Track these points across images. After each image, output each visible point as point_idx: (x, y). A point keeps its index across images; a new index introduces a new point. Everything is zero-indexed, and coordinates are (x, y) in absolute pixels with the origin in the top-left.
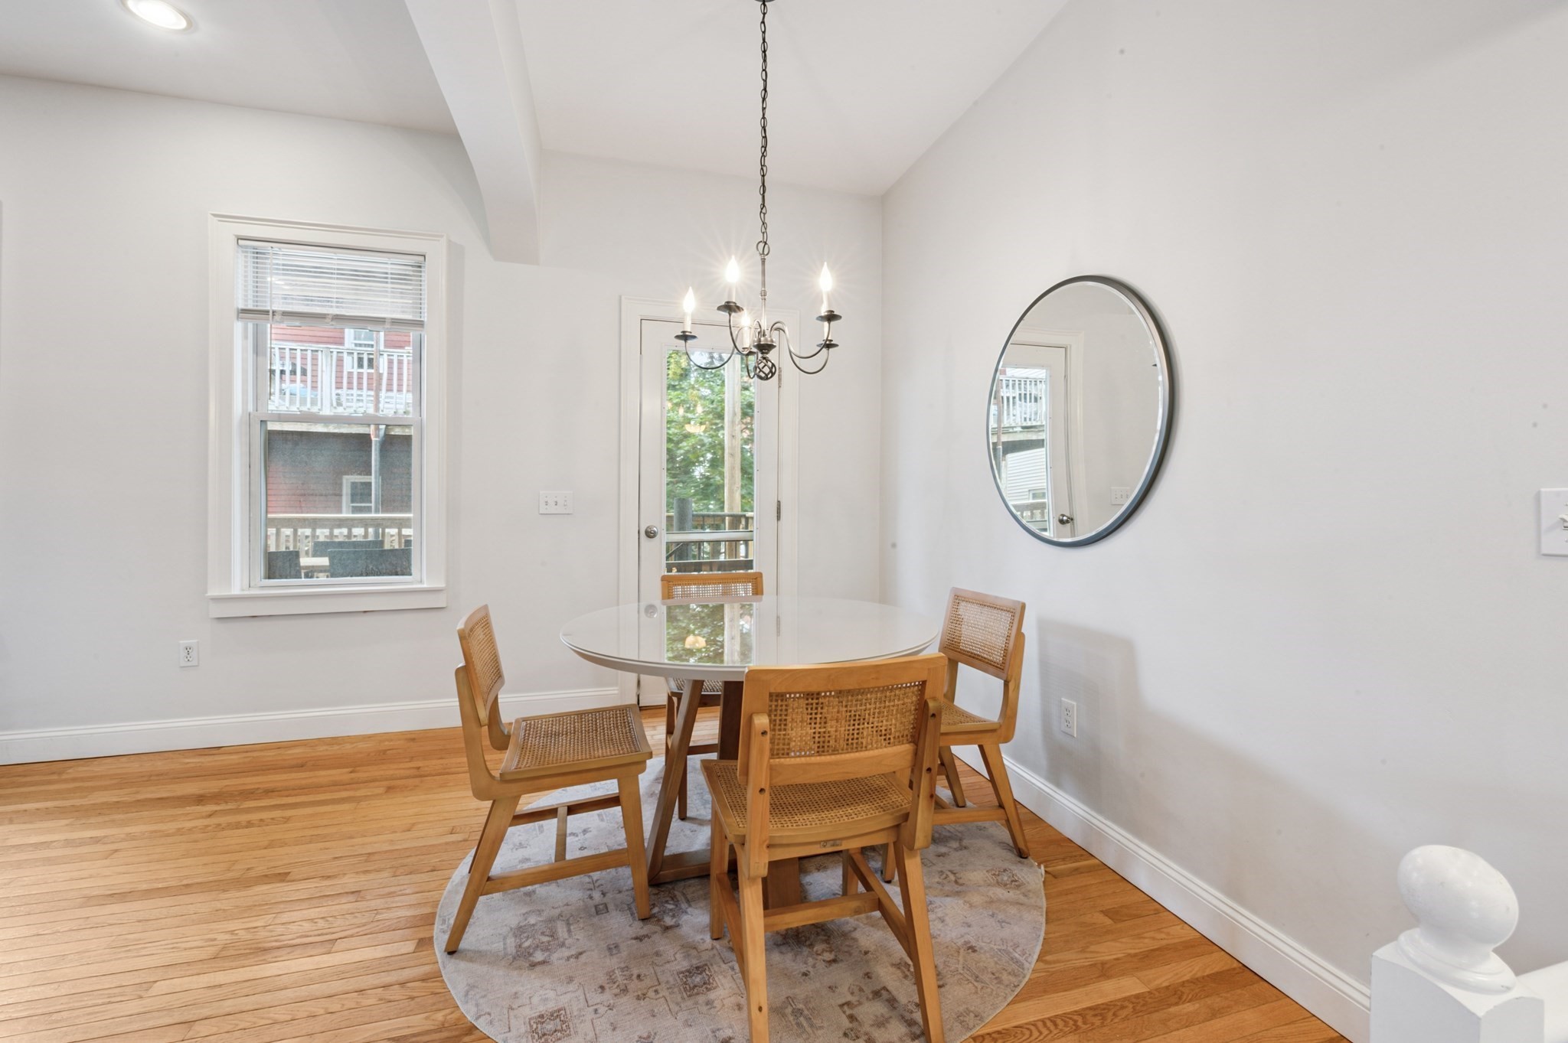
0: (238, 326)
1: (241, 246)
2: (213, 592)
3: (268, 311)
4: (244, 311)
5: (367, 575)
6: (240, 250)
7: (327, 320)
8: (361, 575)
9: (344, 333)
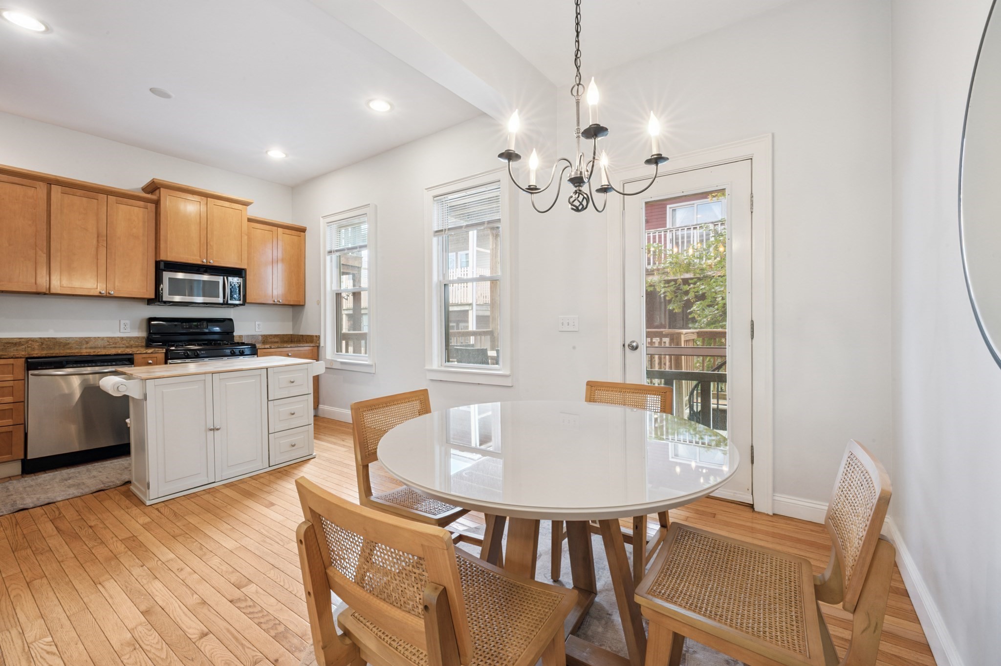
0: (435, 240)
1: (435, 201)
2: (427, 367)
3: (443, 230)
4: (437, 232)
5: (483, 363)
6: (435, 202)
7: (463, 229)
8: (480, 363)
9: (468, 234)
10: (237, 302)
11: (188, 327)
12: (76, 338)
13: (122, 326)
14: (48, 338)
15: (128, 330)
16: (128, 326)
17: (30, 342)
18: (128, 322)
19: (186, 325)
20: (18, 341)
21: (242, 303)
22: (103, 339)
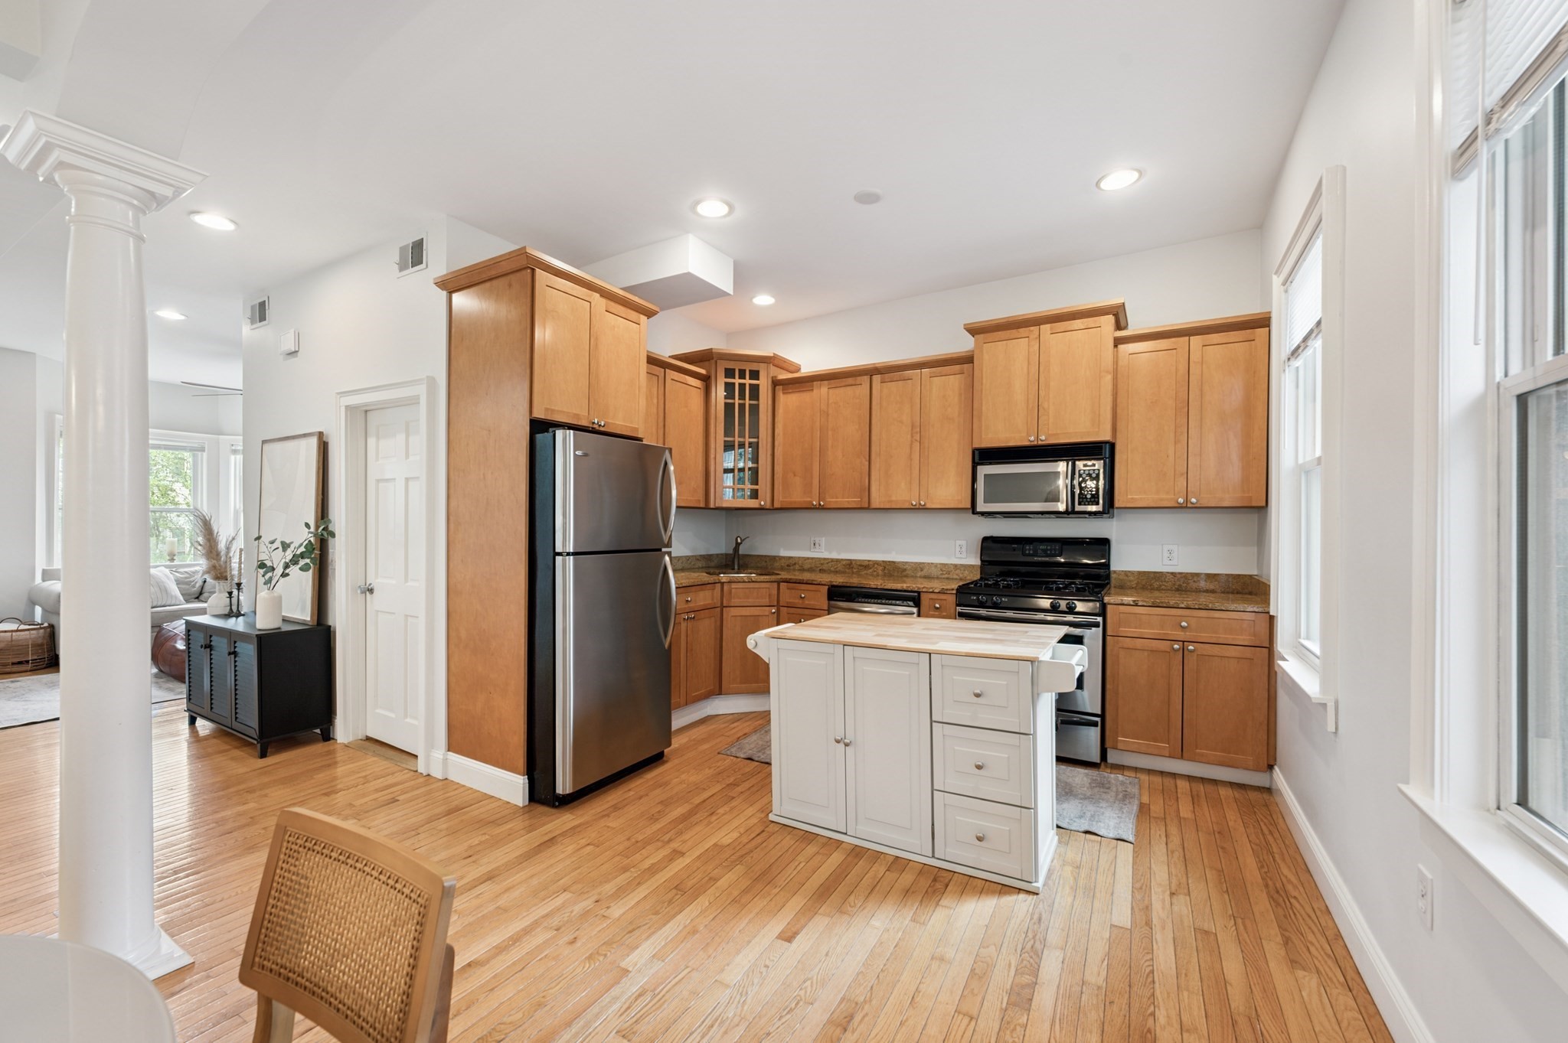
10: (1093, 508)
11: (1031, 552)
12: (912, 563)
13: (958, 549)
14: (889, 562)
15: (964, 555)
16: (964, 549)
17: (876, 566)
18: (963, 543)
19: (1030, 550)
20: (868, 563)
21: (1101, 509)
22: (936, 565)
